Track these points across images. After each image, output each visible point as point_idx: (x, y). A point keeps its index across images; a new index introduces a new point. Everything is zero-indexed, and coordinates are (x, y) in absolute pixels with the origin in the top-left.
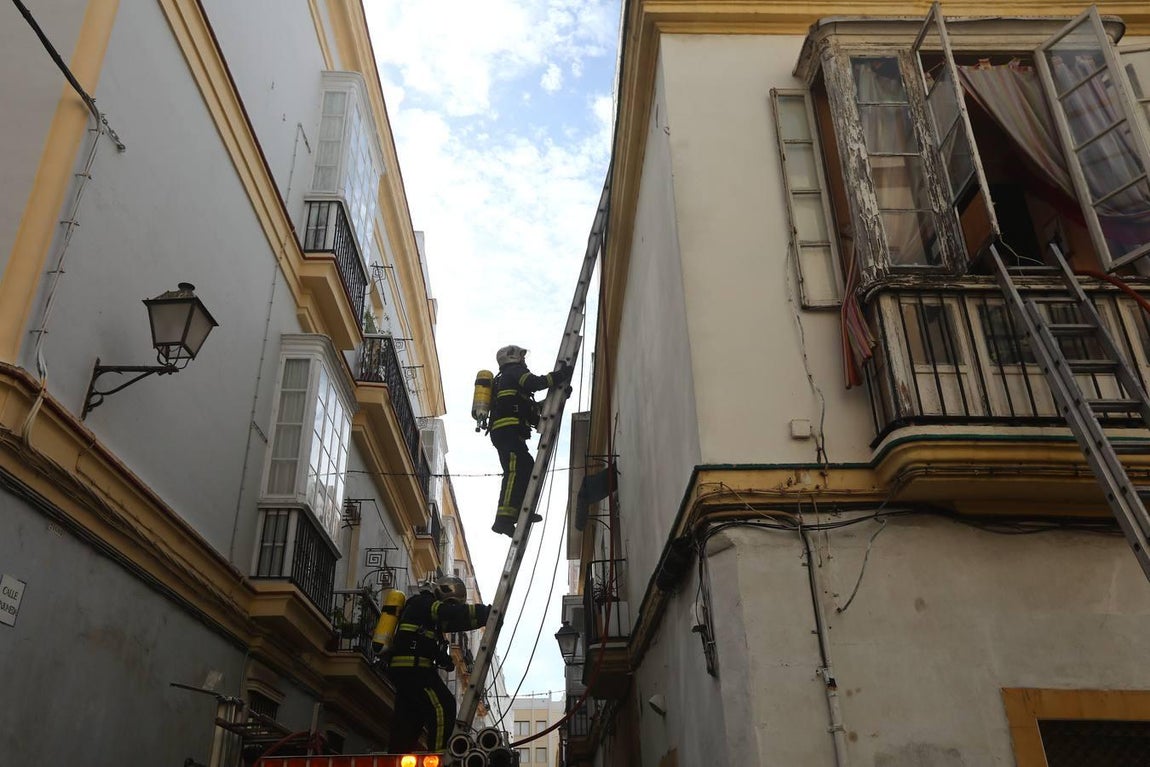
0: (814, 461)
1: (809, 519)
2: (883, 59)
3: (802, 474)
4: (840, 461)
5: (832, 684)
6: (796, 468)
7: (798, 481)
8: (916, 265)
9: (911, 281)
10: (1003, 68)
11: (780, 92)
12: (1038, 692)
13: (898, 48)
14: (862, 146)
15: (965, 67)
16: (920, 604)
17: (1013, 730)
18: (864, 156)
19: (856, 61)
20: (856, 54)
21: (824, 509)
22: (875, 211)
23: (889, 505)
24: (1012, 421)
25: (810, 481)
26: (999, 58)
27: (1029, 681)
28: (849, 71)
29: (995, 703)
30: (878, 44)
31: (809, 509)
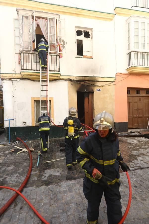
0: (15, 73)
1: (13, 80)
2: (26, 16)
3: (13, 74)
4: (17, 73)
5: (14, 97)
6: (12, 74)
7: (12, 75)
8: (26, 50)
9: (24, 52)
10: (43, 20)
11: (15, 19)
12: (35, 98)
13: (29, 14)
14: (21, 31)
15: (38, 19)
16: (24, 89)
17: (32, 101)
18: (22, 33)
19: (23, 16)
20: (23, 15)
21: (15, 78)
22: (22, 41)
23: (22, 78)
24: (34, 70)
25: (14, 75)
26: (43, 18)
27: (34, 96)
28: (21, 18)
29: (30, 99)
30: (26, 13)
31: (13, 78)
